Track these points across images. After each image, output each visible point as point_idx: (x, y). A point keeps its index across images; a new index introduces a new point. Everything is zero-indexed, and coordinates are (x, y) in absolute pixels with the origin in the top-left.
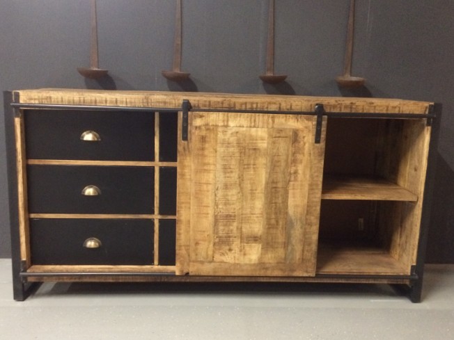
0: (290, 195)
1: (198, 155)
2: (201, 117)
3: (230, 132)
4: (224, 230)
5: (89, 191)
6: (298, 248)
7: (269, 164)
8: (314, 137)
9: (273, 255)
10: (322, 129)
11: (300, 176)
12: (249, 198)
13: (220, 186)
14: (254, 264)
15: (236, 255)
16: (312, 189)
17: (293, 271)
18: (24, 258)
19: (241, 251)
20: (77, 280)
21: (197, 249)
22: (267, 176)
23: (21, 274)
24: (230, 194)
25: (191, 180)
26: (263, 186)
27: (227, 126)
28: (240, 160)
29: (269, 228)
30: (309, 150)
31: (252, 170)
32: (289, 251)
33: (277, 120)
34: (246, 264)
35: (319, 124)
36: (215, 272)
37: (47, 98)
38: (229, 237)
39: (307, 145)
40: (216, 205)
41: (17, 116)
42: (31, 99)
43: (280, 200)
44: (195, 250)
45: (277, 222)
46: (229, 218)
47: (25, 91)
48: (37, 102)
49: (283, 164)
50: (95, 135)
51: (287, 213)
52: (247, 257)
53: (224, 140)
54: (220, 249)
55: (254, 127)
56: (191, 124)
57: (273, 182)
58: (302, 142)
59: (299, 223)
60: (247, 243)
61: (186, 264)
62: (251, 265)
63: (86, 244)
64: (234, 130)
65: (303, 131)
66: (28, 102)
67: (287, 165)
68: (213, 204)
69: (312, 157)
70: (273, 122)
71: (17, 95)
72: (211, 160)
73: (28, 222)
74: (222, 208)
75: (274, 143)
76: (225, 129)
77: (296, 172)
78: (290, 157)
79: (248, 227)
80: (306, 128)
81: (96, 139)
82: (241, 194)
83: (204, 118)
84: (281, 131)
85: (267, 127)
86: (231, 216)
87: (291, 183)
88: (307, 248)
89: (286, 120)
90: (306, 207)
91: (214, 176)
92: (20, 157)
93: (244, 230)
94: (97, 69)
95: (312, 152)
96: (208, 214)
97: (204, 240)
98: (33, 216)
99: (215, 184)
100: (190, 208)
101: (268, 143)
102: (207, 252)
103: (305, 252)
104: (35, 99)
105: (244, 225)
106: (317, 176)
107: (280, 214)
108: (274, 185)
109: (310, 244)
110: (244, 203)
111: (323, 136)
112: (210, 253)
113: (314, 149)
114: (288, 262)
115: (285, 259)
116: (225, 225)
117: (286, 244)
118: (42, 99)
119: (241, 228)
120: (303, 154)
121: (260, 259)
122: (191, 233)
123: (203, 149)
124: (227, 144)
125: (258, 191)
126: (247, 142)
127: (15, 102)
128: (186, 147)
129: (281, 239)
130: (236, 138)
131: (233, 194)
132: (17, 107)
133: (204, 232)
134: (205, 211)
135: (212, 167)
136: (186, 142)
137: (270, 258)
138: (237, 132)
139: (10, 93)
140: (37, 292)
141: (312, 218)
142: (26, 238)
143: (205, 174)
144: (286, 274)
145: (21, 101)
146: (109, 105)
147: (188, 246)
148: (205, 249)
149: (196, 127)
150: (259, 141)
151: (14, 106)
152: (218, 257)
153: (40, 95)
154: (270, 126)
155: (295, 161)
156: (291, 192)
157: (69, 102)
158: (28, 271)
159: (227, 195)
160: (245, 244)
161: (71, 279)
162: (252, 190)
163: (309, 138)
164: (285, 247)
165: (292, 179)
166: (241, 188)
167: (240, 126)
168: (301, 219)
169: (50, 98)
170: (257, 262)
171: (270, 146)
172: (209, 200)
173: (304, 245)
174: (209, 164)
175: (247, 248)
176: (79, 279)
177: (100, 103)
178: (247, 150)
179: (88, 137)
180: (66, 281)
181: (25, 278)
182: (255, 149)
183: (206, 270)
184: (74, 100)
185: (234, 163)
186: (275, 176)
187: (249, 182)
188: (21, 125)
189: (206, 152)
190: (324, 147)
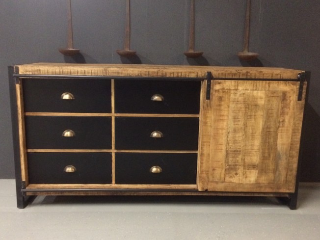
0: (279, 137)
1: (217, 109)
2: (219, 83)
3: (239, 94)
4: (232, 161)
5: (67, 134)
6: (283, 173)
7: (265, 115)
8: (297, 97)
9: (266, 178)
10: (303, 91)
11: (286, 123)
12: (250, 138)
13: (231, 130)
14: (253, 184)
15: (241, 178)
16: (295, 132)
17: (279, 188)
18: (24, 179)
19: (244, 175)
20: (60, 195)
21: (213, 173)
22: (264, 124)
23: (22, 190)
24: (237, 135)
25: (211, 126)
26: (261, 130)
27: (237, 90)
28: (245, 112)
29: (264, 159)
30: (294, 105)
31: (253, 119)
32: (277, 175)
33: (271, 85)
34: (247, 184)
35: (301, 88)
36: (225, 189)
37: (37, 71)
38: (236, 165)
39: (292, 102)
40: (228, 143)
41: (17, 83)
42: (27, 71)
43: (272, 140)
44: (212, 174)
45: (269, 155)
46: (236, 152)
47: (23, 66)
48: (31, 73)
49: (275, 115)
50: (70, 95)
51: (276, 149)
52: (248, 179)
53: (234, 99)
54: (229, 174)
55: (256, 90)
56: (213, 88)
57: (267, 128)
58: (289, 100)
59: (284, 155)
60: (248, 169)
61: (206, 183)
62: (250, 184)
63: (66, 170)
64: (242, 92)
65: (289, 92)
66: (25, 73)
67: (277, 115)
68: (226, 143)
69: (295, 110)
70: (269, 86)
71: (17, 69)
72: (225, 113)
73: (26, 155)
74: (232, 146)
75: (269, 101)
76: (236, 92)
77: (283, 121)
78: (280, 111)
79: (249, 158)
80: (292, 90)
81: (71, 98)
82: (245, 136)
83: (221, 84)
84: (275, 92)
85: (265, 90)
86: (237, 151)
87: (280, 128)
88: (289, 173)
89: (278, 85)
90: (289, 145)
91: (227, 124)
92: (20, 111)
93: (246, 160)
94: (72, 49)
95: (295, 107)
96: (222, 149)
97: (219, 168)
98: (29, 151)
99: (228, 129)
100: (210, 146)
101: (265, 101)
102: (220, 176)
103: (288, 176)
104: (29, 71)
105: (246, 157)
106: (298, 124)
107: (272, 150)
108: (268, 130)
109: (291, 170)
110: (247, 142)
111: (304, 96)
112: (223, 176)
113: (296, 105)
114: (276, 183)
115: (274, 180)
116: (233, 157)
117: (275, 171)
118: (34, 71)
119: (244, 159)
120: (289, 108)
121: (256, 180)
122: (210, 162)
123: (220, 105)
124: (237, 102)
125: (256, 134)
126: (251, 100)
127: (16, 74)
128: (209, 105)
129: (272, 167)
130: (243, 97)
131: (240, 136)
132: (17, 77)
133: (219, 162)
134: (220, 148)
135: (226, 118)
136: (209, 101)
137: (264, 180)
138: (244, 94)
139: (13, 67)
140: (34, 202)
141: (294, 152)
142: (25, 166)
143: (221, 122)
144: (275, 191)
145: (20, 73)
146: (80, 75)
147: (207, 171)
148: (219, 173)
149: (216, 91)
150: (259, 100)
151: (15, 76)
152: (228, 179)
153: (33, 68)
154: (267, 89)
155: (283, 114)
156: (279, 134)
157: (53, 73)
158: (27, 188)
159: (235, 137)
160: (247, 170)
161: (56, 193)
162: (252, 133)
163: (293, 97)
164: (274, 172)
165: (281, 125)
166: (245, 132)
167: (246, 90)
168: (286, 153)
169: (40, 70)
170: (254, 182)
171: (266, 103)
172: (223, 140)
173: (287, 171)
174: (223, 116)
175: (248, 173)
176: (61, 193)
177: (73, 73)
178: (250, 106)
179: (66, 97)
180: (52, 195)
181: (25, 193)
182: (256, 105)
183: (220, 187)
184: (56, 72)
185: (241, 115)
186: (269, 124)
187: (250, 127)
188: (20, 89)
189: (222, 108)
190: (304, 103)
